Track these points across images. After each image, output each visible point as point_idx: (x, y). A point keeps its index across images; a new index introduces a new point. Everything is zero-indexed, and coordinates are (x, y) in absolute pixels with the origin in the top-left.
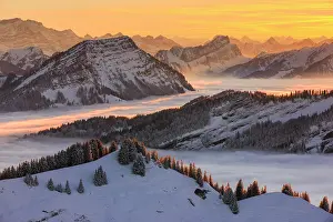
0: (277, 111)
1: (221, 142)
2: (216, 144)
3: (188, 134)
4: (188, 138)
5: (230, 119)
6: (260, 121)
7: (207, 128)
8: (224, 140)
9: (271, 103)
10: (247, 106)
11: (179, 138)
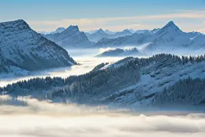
0: (194, 69)
1: (150, 96)
2: (147, 97)
3: (124, 90)
4: (124, 94)
5: (157, 76)
6: (182, 78)
7: (138, 84)
8: (153, 94)
9: (189, 63)
10: (170, 66)
11: (116, 93)
